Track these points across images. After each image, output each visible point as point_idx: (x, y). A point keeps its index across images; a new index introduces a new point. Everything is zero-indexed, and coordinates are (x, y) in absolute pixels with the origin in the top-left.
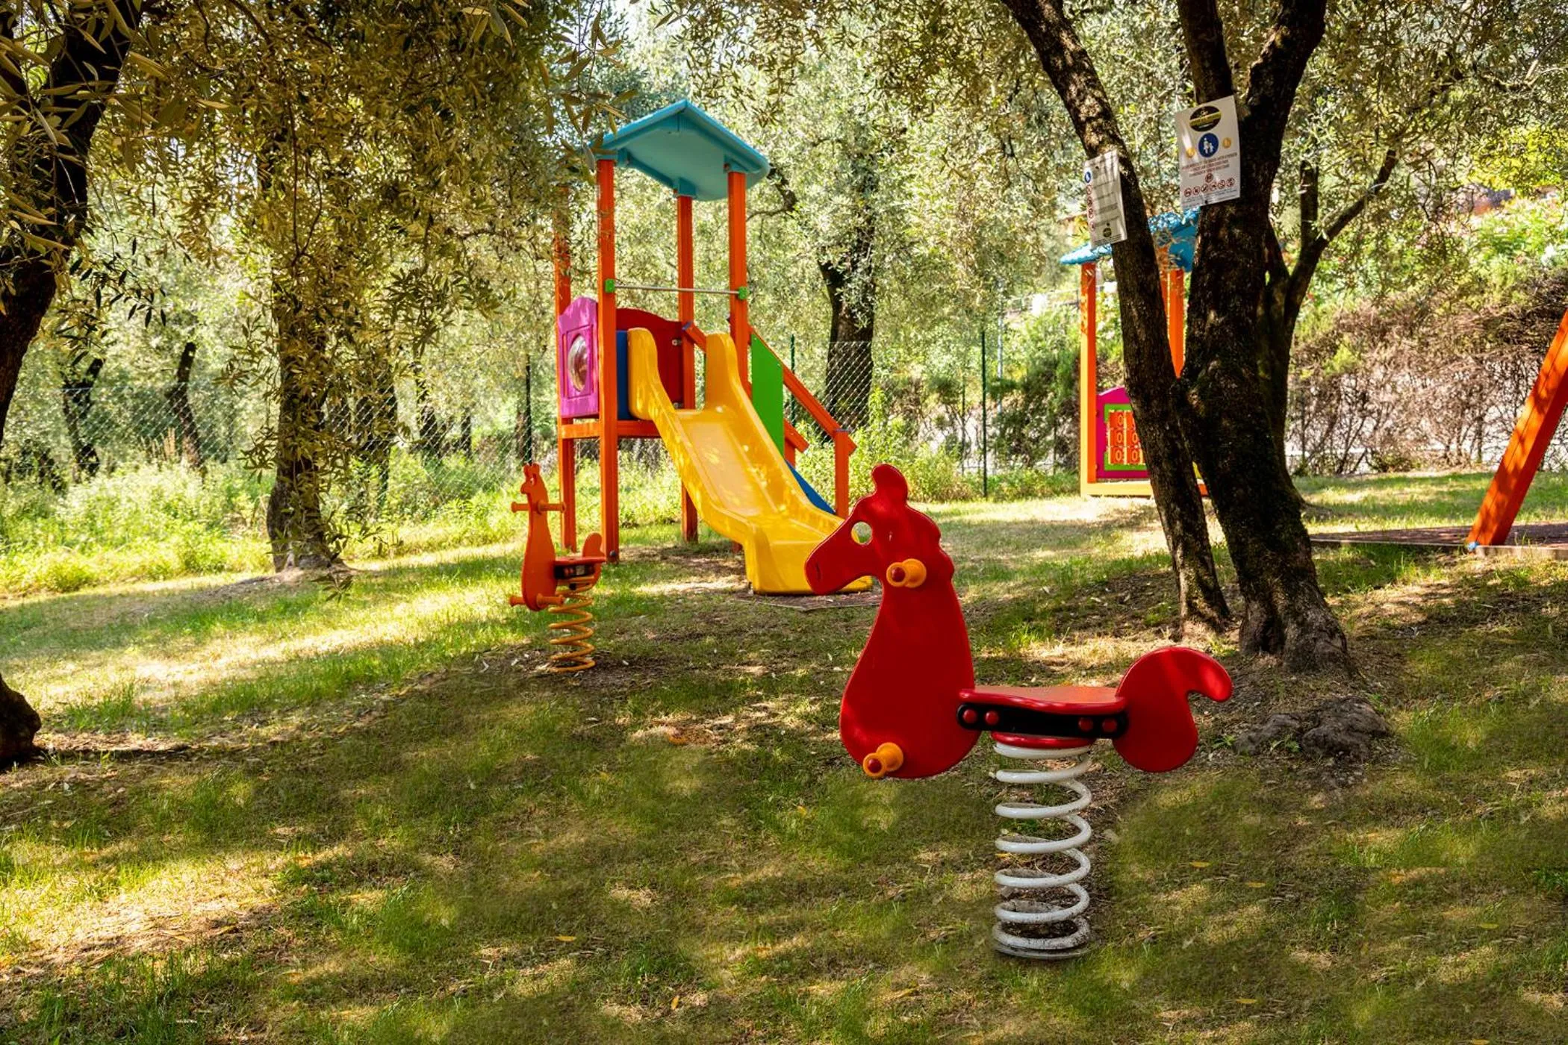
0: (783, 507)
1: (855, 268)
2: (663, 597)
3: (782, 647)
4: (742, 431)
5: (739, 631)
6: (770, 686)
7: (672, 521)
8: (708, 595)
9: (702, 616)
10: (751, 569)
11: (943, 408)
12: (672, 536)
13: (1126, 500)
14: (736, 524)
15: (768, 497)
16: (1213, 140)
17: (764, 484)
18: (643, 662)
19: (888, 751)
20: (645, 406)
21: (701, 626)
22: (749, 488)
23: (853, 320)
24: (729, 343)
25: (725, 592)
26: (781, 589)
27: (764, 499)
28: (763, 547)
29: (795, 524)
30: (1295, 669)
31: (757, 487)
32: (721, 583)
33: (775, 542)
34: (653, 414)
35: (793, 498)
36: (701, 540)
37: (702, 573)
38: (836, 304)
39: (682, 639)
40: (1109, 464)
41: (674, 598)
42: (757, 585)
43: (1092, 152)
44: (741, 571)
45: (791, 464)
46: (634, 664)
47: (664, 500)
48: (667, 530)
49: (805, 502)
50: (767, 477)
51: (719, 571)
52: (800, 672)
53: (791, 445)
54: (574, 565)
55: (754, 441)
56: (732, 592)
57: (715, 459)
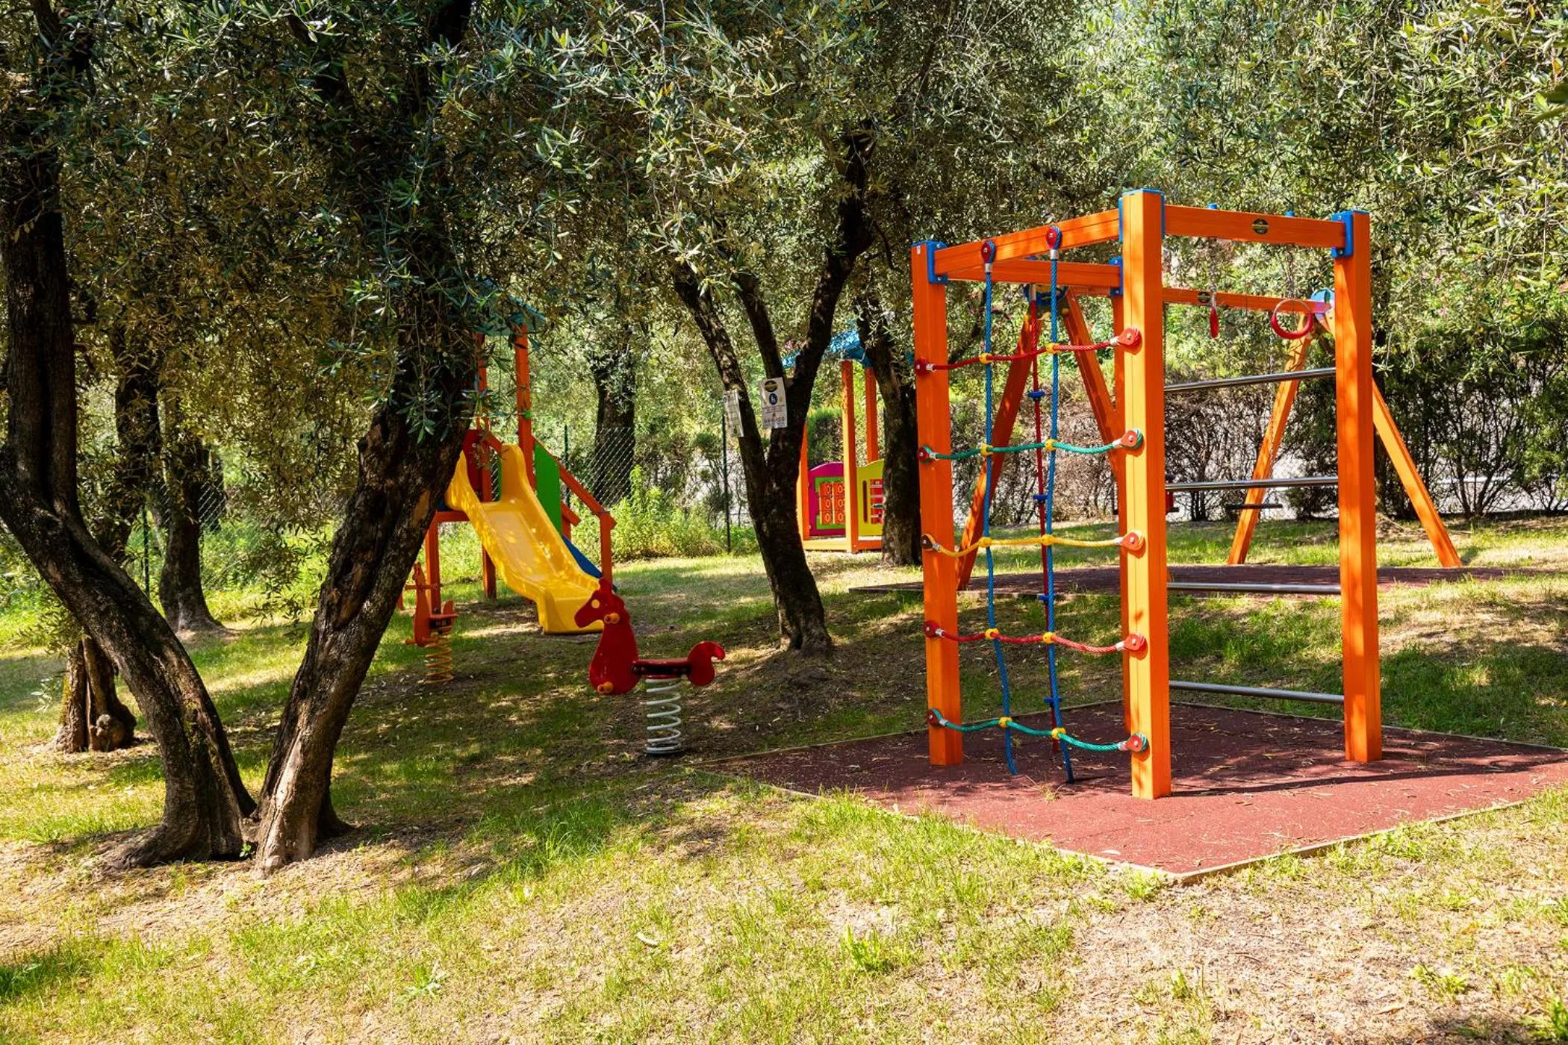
0: (562, 573)
1: (616, 363)
2: (482, 638)
3: (565, 665)
4: (532, 518)
5: (539, 657)
6: (560, 682)
7: (469, 580)
8: (513, 636)
9: (513, 649)
10: (542, 616)
11: (707, 462)
12: (474, 592)
13: (828, 554)
14: (530, 587)
15: (551, 565)
16: (775, 396)
17: (548, 556)
18: (481, 675)
19: (607, 685)
20: (459, 501)
21: (514, 655)
22: (538, 560)
23: (615, 406)
24: (519, 452)
25: (525, 634)
26: (563, 630)
27: (549, 568)
28: (549, 602)
29: (571, 585)
30: (805, 656)
31: (543, 558)
32: (521, 628)
33: (557, 599)
34: (465, 506)
35: (570, 567)
36: (500, 597)
37: (508, 622)
38: (602, 392)
39: (503, 662)
40: (820, 524)
41: (490, 638)
42: (546, 628)
43: (727, 387)
44: (535, 619)
45: (567, 539)
46: (477, 678)
47: (462, 563)
48: (466, 589)
49: (578, 570)
50: (551, 551)
51: (520, 620)
52: (576, 674)
53: (566, 521)
54: (441, 620)
55: (540, 526)
56: (530, 634)
57: (512, 540)
